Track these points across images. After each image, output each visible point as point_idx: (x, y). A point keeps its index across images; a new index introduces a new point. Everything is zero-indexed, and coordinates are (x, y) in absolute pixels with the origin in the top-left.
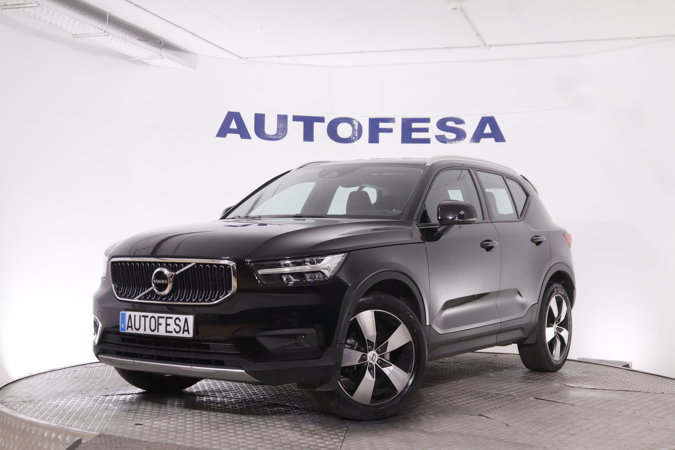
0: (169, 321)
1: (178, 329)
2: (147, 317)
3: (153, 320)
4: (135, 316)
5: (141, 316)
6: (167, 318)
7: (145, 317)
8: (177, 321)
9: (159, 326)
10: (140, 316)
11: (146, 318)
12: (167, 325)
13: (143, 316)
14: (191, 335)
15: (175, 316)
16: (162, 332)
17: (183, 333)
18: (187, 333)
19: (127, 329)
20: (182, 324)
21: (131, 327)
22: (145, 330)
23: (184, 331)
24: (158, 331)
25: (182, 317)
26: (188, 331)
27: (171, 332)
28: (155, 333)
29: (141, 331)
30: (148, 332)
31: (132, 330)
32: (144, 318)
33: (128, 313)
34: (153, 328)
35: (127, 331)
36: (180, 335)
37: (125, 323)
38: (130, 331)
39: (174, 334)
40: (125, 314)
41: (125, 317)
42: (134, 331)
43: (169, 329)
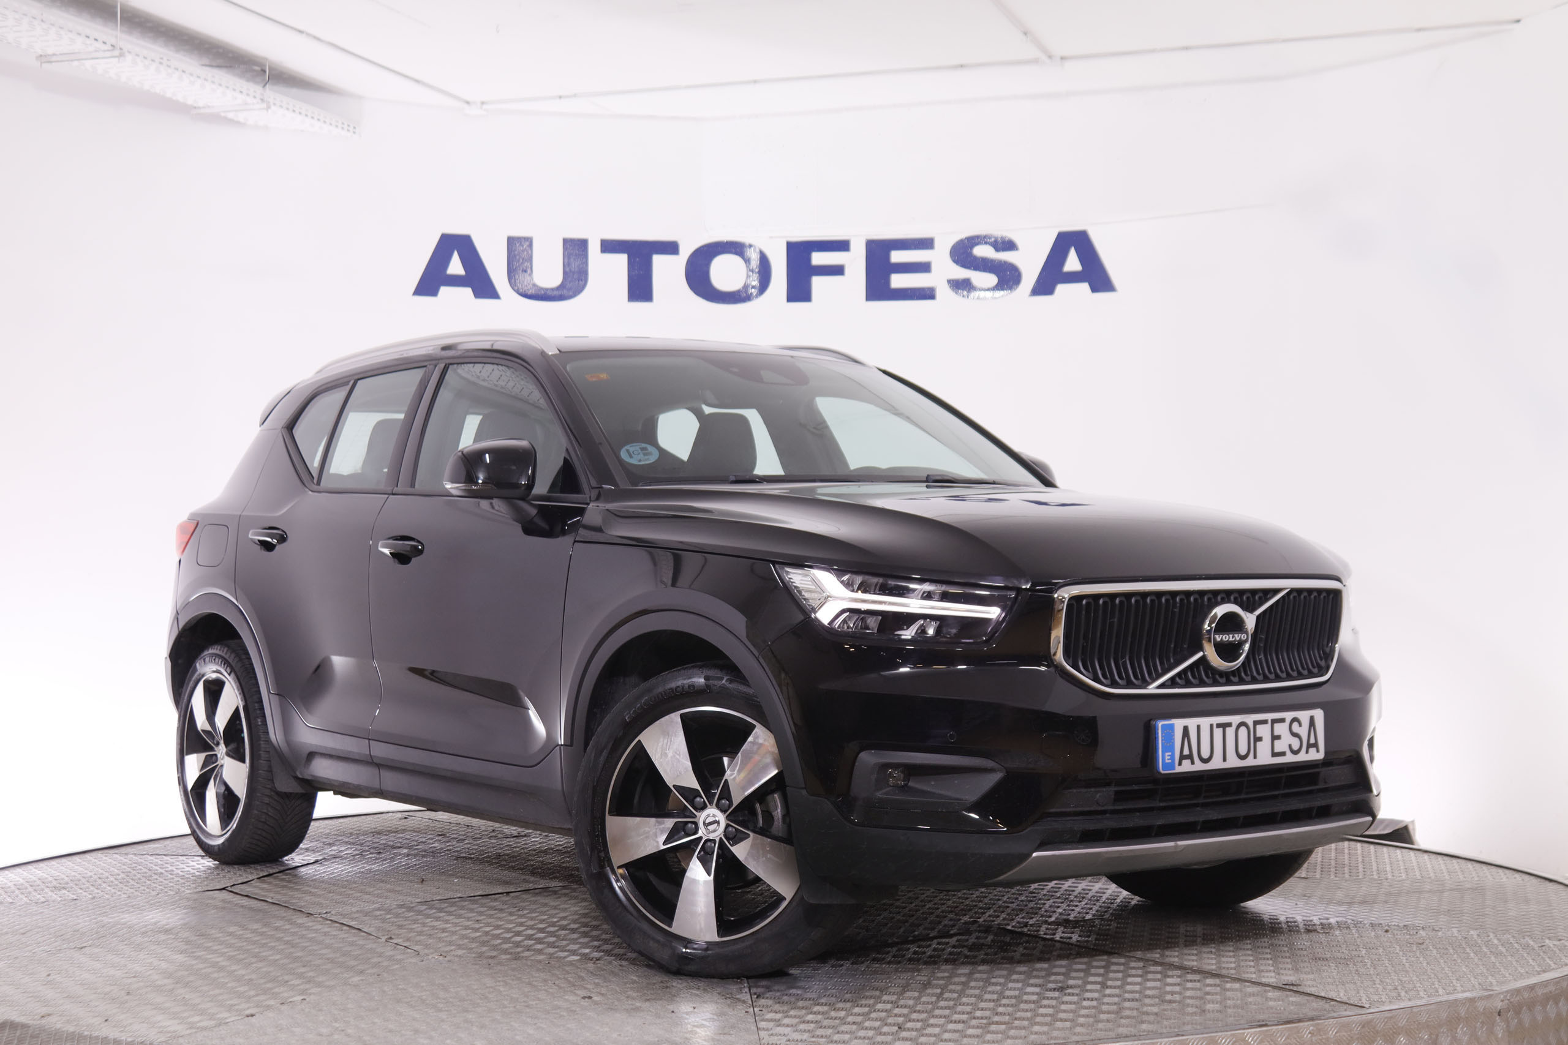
2: (1229, 725)
5: (1215, 726)
7: (1224, 726)
10: (1212, 726)
13: (1219, 726)
16: (1264, 757)
17: (1307, 752)
19: (1180, 764)
21: (1190, 757)
22: (1225, 760)
23: (1309, 746)
24: (1255, 757)
27: (1283, 754)
28: (1250, 762)
29: (1217, 764)
31: (1193, 763)
32: (1221, 729)
34: (1243, 750)
37: (1171, 749)
41: (1174, 735)
42: (1199, 766)
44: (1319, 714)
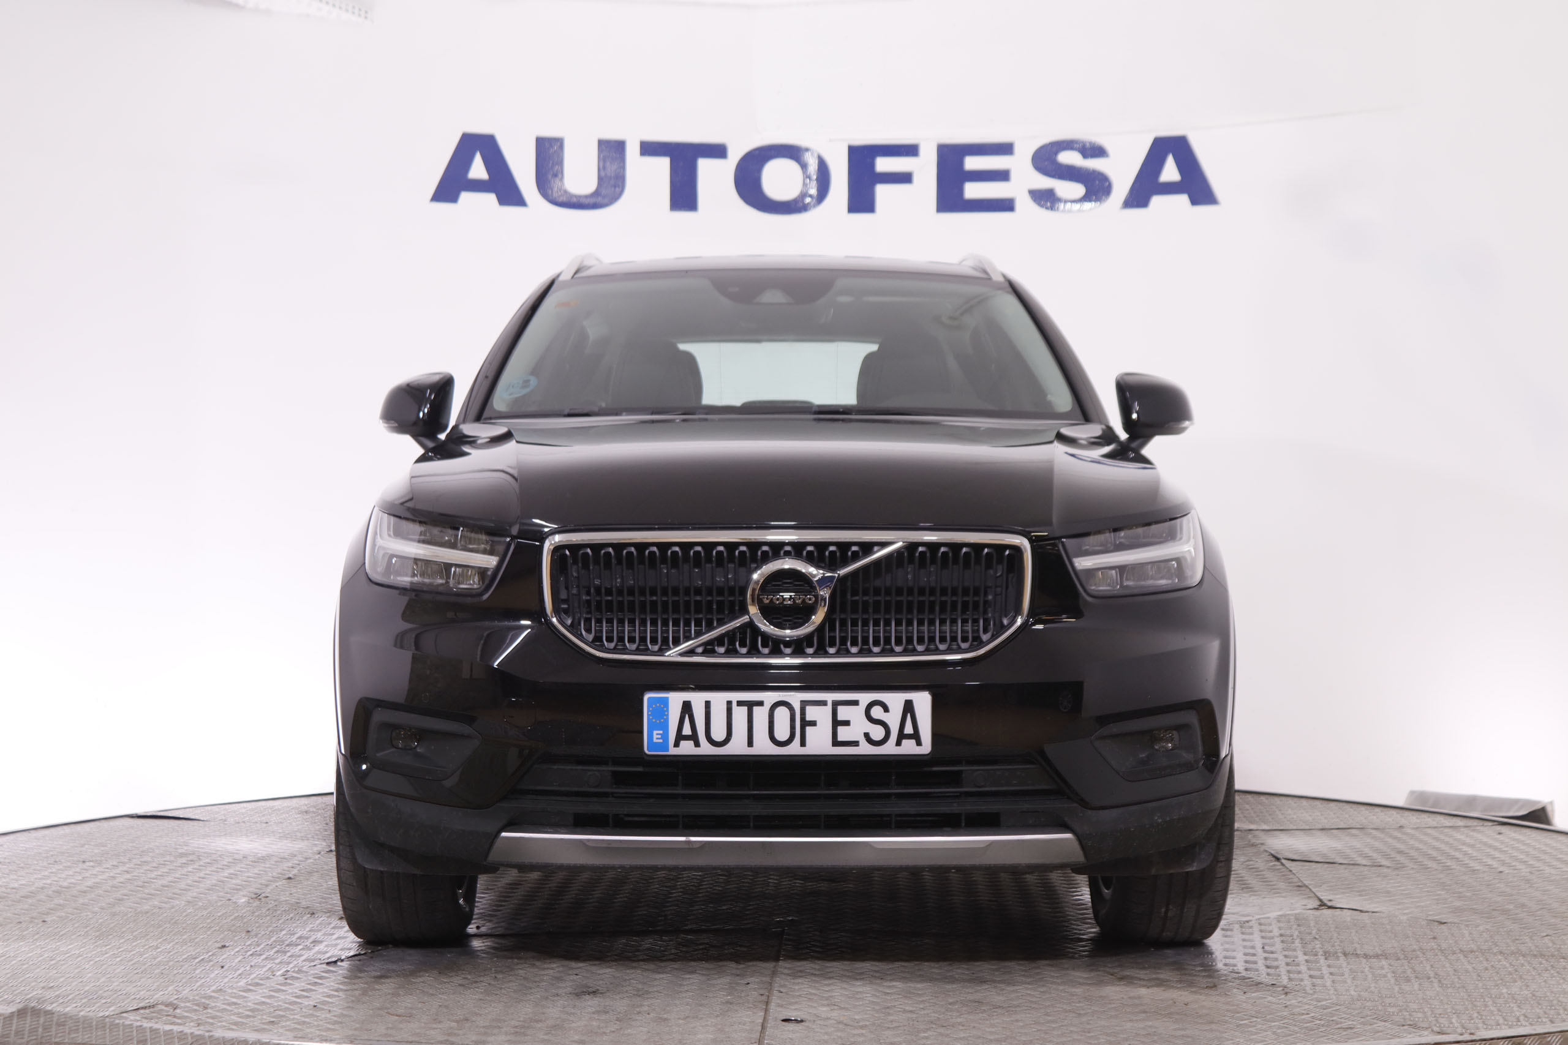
0: (843, 713)
1: (878, 733)
2: (760, 703)
3: (782, 714)
4: (708, 704)
5: (734, 704)
6: (836, 704)
7: (750, 705)
8: (877, 712)
9: (808, 729)
10: (729, 703)
11: (756, 709)
12: (836, 723)
13: (740, 703)
14: (926, 748)
15: (865, 698)
16: (819, 743)
17: (898, 743)
18: (913, 742)
19: (677, 745)
20: (893, 720)
21: (694, 738)
22: (750, 743)
23: (902, 736)
24: (803, 743)
25: (895, 700)
26: (916, 736)
27: (855, 744)
28: (794, 749)
29: (737, 747)
30: (763, 746)
31: (697, 744)
32: (746, 708)
33: (675, 699)
34: (782, 733)
35: (673, 751)
36: (890, 748)
37: (665, 727)
38: (687, 748)
39: (865, 749)
40: (665, 701)
41: (667, 711)
42: (706, 749)
43: (844, 734)
44: (923, 701)
